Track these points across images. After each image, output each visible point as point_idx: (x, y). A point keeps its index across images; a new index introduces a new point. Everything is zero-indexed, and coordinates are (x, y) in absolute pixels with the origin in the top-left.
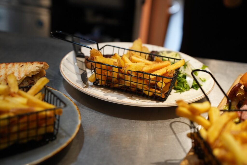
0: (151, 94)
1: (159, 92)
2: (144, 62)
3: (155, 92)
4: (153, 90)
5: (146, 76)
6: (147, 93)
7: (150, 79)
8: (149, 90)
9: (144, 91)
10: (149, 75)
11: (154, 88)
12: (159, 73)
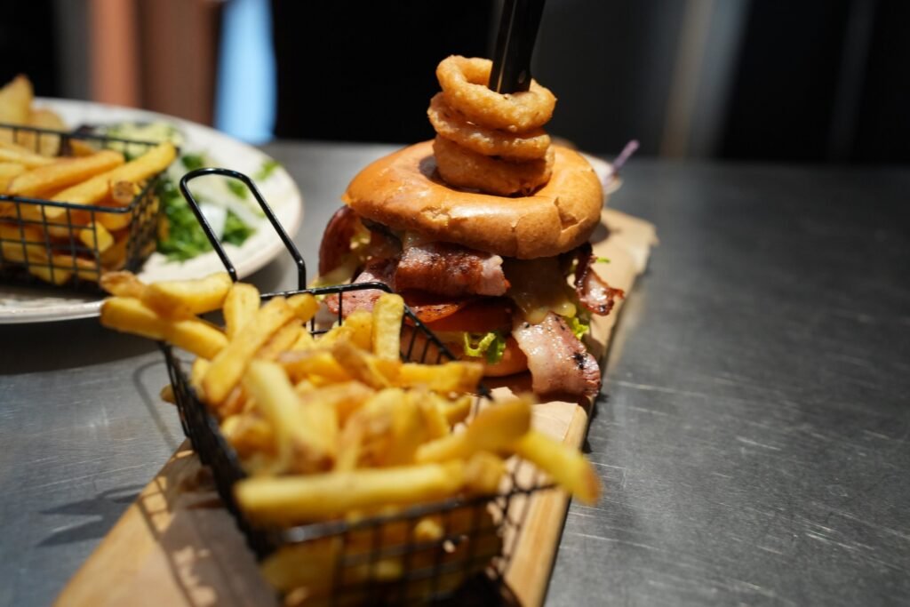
0: (60, 276)
1: (89, 264)
2: (19, 162)
3: (76, 268)
4: (66, 260)
5: (30, 213)
6: (45, 273)
7: (46, 222)
8: (50, 261)
9: (34, 270)
10: (39, 208)
11: (68, 253)
12: (79, 196)
